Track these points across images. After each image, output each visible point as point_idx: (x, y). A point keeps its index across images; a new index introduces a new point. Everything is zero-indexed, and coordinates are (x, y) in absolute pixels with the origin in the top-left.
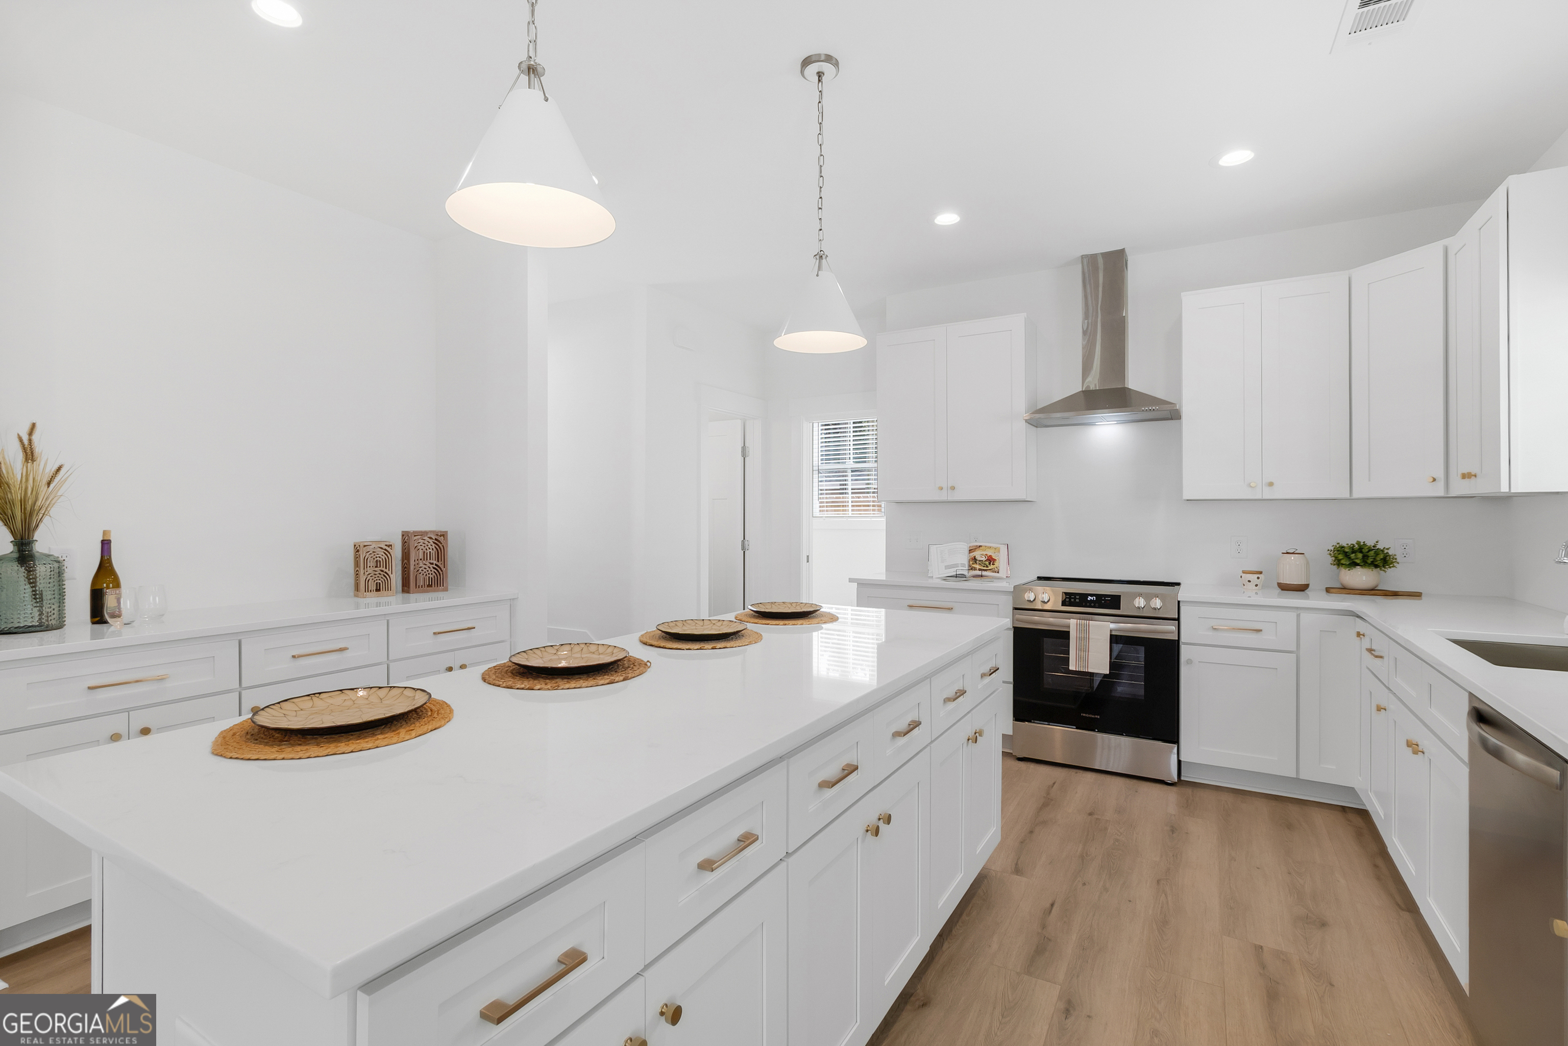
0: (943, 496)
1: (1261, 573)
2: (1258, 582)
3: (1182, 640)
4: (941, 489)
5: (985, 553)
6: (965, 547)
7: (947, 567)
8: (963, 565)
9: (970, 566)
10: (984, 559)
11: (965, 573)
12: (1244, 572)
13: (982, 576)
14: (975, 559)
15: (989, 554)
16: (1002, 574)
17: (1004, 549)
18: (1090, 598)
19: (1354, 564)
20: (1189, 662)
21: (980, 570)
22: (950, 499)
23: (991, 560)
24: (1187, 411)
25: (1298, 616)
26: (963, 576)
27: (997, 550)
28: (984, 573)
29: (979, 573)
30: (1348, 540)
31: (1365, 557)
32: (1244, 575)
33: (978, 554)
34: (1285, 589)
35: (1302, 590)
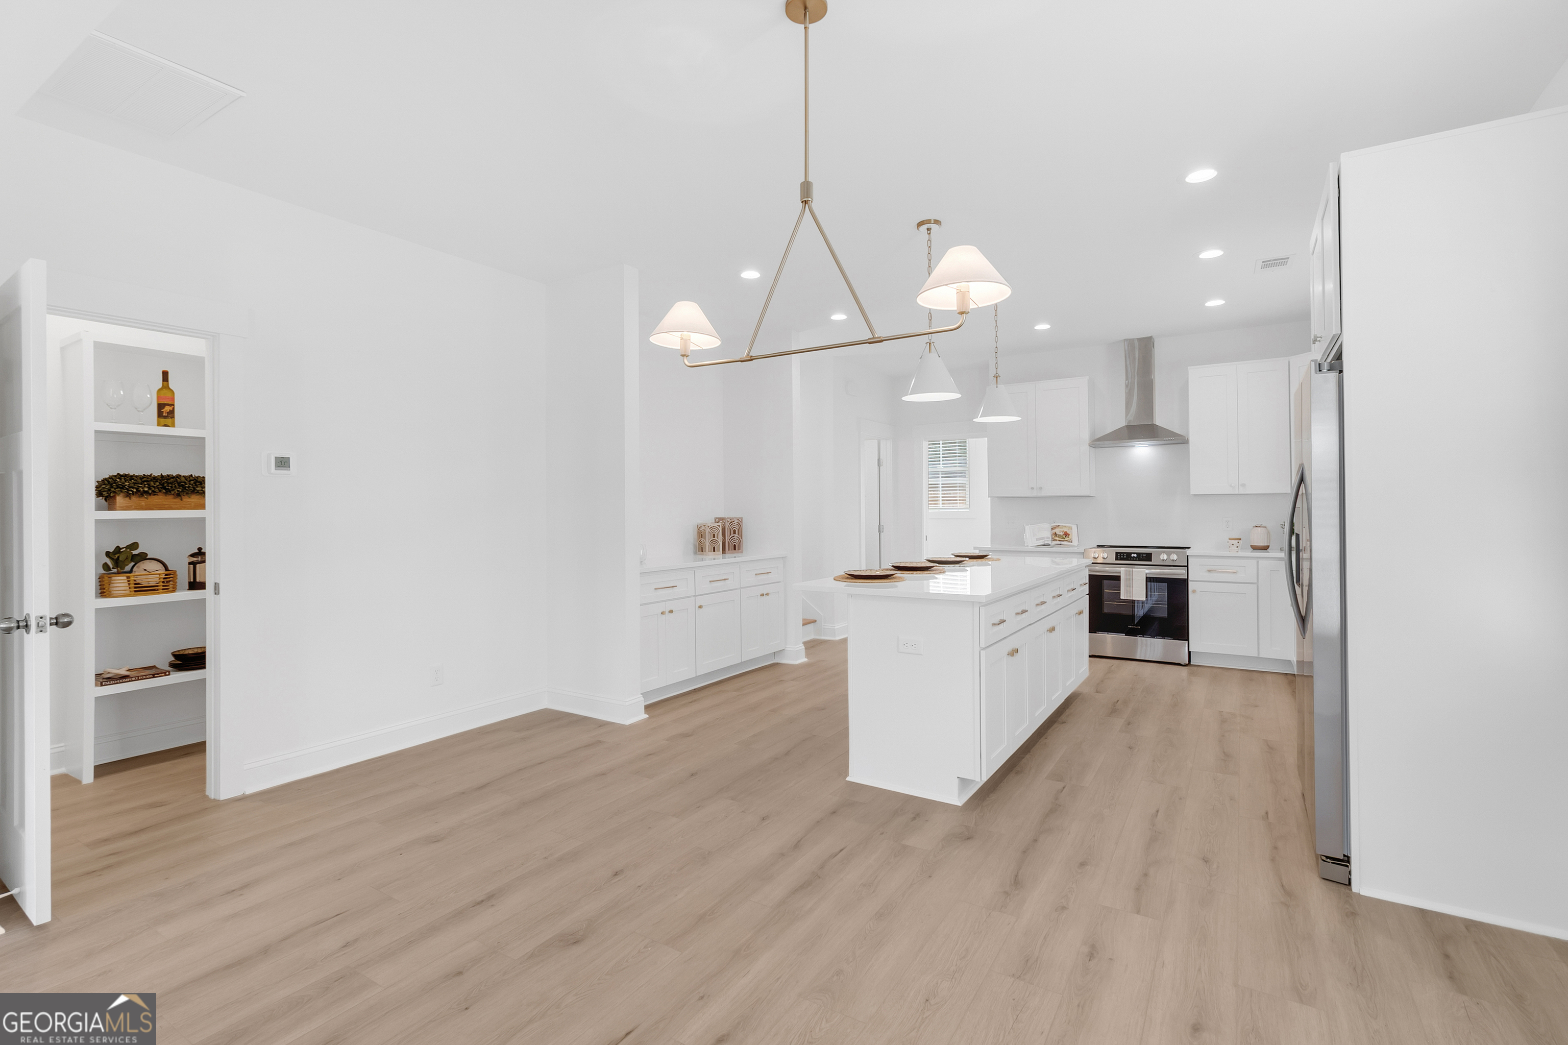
0: (1035, 494)
1: (1240, 539)
2: (1238, 545)
3: (1190, 579)
4: (1032, 488)
5: (1062, 530)
6: (1048, 526)
7: (1037, 539)
8: (1048, 538)
9: (1052, 538)
10: (1062, 534)
11: (1050, 543)
12: (1230, 539)
13: (1061, 545)
14: (1055, 534)
15: (1065, 531)
16: (1075, 542)
17: (1074, 527)
18: (1133, 555)
20: (1194, 591)
21: (1059, 541)
22: (1039, 495)
23: (1066, 534)
24: (1192, 439)
25: (1258, 562)
26: (1048, 545)
27: (1070, 528)
28: (1062, 543)
29: (1059, 543)
32: (1229, 541)
33: (1057, 531)
34: (1255, 548)
35: (1265, 548)
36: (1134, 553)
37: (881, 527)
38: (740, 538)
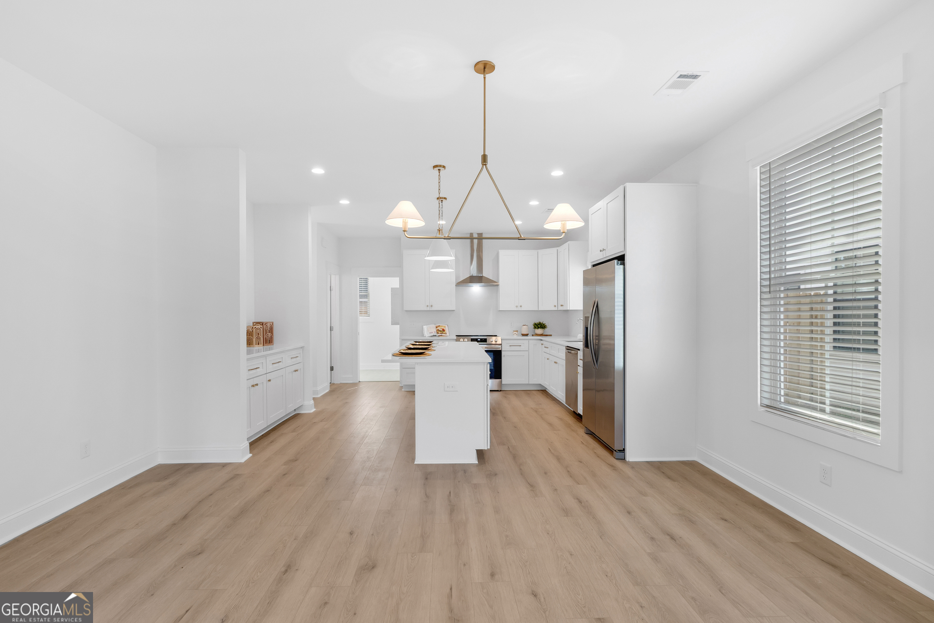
0: (428, 309)
1: (518, 331)
2: (517, 334)
3: (502, 350)
4: (428, 306)
5: (441, 328)
6: (434, 326)
7: (430, 333)
8: (435, 332)
9: (437, 332)
10: (441, 330)
11: (436, 334)
12: (514, 331)
13: (442, 335)
14: (438, 330)
15: (443, 328)
16: (448, 334)
17: (446, 326)
18: (478, 340)
19: (538, 328)
20: (504, 356)
21: (441, 333)
22: (430, 310)
23: (443, 330)
24: (500, 283)
25: (529, 341)
26: (436, 336)
27: (445, 327)
28: (442, 334)
29: (441, 334)
30: (537, 322)
31: (541, 326)
32: (514, 332)
33: (439, 328)
34: (523, 335)
35: (527, 335)
36: (479, 339)
37: (331, 327)
38: (272, 335)
